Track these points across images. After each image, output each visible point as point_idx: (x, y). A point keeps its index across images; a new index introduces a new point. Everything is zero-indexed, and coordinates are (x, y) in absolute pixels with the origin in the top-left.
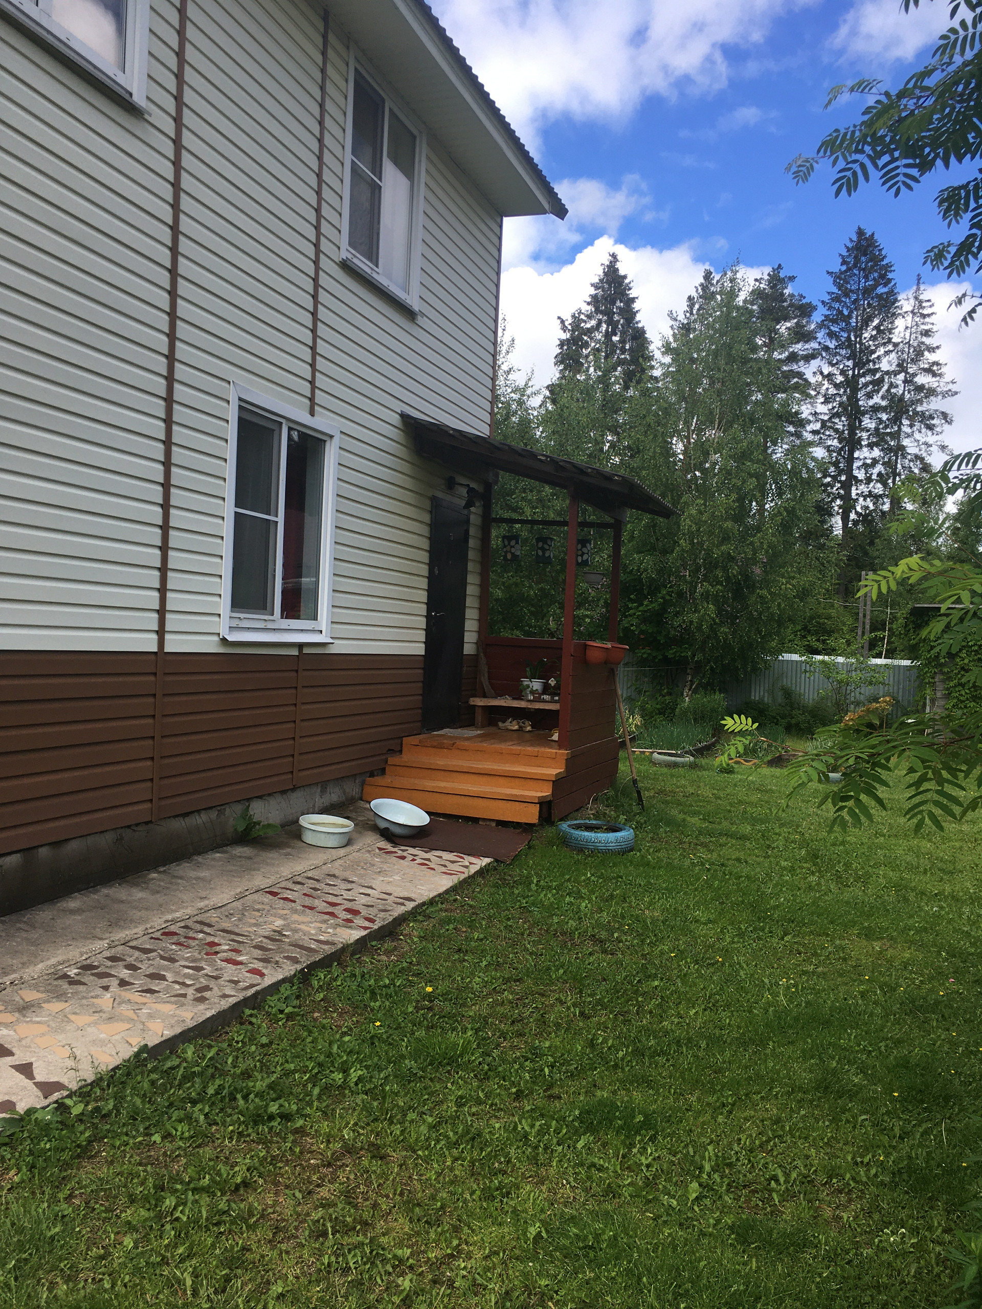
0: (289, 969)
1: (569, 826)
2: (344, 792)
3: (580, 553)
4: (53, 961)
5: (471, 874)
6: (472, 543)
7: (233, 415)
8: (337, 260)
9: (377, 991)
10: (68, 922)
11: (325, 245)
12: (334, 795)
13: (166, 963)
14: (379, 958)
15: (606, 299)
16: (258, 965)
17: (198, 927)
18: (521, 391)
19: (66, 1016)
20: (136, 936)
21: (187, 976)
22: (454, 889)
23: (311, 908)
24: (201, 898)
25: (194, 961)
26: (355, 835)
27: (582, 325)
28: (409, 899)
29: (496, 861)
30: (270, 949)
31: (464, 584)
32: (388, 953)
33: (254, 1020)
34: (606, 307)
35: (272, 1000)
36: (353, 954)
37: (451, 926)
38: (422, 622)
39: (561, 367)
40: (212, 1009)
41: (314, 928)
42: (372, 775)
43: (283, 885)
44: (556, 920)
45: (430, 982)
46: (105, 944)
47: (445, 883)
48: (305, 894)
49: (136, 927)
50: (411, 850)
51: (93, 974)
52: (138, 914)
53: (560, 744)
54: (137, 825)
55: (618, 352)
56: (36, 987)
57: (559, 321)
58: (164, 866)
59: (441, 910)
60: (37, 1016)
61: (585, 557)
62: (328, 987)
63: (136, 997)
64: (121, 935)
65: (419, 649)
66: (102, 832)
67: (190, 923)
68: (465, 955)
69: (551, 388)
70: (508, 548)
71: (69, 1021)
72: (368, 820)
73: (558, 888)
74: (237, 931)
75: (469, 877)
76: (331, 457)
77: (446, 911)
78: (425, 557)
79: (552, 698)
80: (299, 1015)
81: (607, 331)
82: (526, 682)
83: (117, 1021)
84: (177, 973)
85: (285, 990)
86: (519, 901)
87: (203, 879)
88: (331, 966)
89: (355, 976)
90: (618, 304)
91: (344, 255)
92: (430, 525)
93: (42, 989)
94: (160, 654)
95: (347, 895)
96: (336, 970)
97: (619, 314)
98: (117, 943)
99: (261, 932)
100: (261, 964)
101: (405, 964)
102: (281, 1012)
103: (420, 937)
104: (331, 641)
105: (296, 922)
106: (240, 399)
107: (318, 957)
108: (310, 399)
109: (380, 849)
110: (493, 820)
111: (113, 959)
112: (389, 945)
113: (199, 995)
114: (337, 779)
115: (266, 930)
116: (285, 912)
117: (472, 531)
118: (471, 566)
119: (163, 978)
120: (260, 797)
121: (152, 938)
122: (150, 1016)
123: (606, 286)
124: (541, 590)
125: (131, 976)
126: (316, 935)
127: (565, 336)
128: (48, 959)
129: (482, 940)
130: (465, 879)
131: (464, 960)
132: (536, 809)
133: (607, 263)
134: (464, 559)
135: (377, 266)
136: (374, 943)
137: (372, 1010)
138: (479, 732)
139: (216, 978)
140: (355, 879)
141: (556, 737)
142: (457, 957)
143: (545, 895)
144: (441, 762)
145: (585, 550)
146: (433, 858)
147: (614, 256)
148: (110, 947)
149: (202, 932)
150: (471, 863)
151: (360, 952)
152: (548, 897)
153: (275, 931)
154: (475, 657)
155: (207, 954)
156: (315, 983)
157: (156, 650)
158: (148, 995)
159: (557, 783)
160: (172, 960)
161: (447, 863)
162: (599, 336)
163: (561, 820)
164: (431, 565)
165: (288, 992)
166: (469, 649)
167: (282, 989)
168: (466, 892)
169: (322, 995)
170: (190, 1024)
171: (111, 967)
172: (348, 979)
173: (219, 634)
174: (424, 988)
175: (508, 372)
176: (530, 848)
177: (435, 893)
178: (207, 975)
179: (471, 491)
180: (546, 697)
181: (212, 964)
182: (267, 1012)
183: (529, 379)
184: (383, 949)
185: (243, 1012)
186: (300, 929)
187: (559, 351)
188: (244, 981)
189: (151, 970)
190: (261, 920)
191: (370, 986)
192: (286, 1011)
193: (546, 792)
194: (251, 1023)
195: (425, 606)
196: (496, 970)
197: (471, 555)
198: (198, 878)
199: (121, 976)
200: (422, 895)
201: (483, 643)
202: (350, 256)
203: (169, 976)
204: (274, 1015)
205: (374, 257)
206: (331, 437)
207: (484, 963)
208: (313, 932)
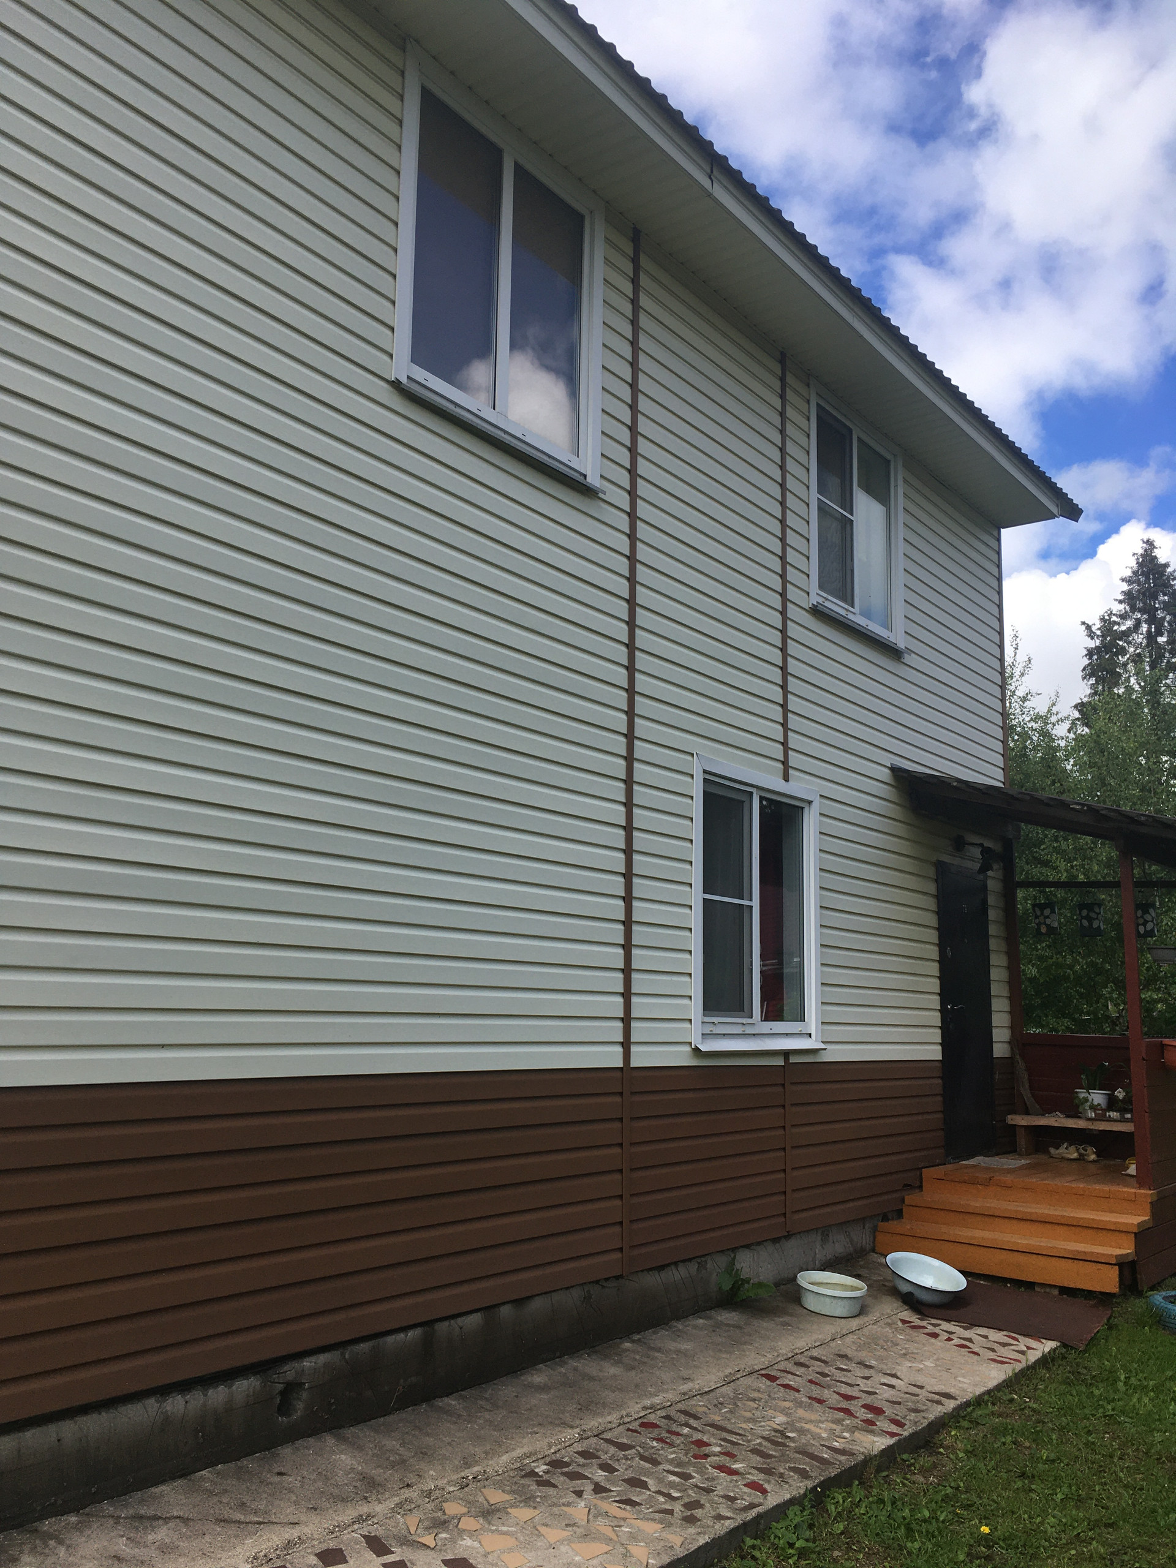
0: (797, 1487)
1: (1165, 1298)
2: (851, 1241)
3: (1141, 921)
4: (519, 1452)
5: (1030, 1363)
6: (992, 914)
7: (697, 789)
8: (807, 608)
9: (914, 1526)
10: (534, 1402)
11: (792, 593)
12: (839, 1245)
13: (648, 1465)
14: (914, 1478)
15: (1144, 594)
16: (757, 1477)
17: (683, 1418)
18: (1044, 719)
19: (535, 1527)
20: (610, 1426)
21: (672, 1485)
22: (1007, 1385)
23: (820, 1401)
24: (684, 1379)
25: (680, 1464)
26: (869, 1301)
27: (1116, 628)
28: (948, 1396)
29: (1064, 1345)
30: (771, 1456)
31: (986, 967)
32: (925, 1471)
33: (757, 1554)
34: (1145, 603)
35: (778, 1528)
36: (879, 1470)
37: (1009, 1439)
38: (936, 1018)
39: (1093, 681)
40: (705, 1533)
41: (825, 1430)
42: (885, 1218)
43: (782, 1366)
44: (1158, 1437)
45: (985, 1519)
46: (575, 1433)
47: (995, 1375)
48: (811, 1381)
49: (609, 1414)
50: (945, 1325)
51: (563, 1474)
52: (610, 1397)
53: (1141, 1180)
54: (607, 1279)
55: (1167, 655)
56: (499, 1486)
57: (1083, 627)
58: (639, 1333)
59: (993, 1413)
60: (503, 1524)
61: (1149, 926)
62: (848, 1515)
63: (614, 1509)
64: (593, 1423)
65: (934, 1053)
66: (567, 1288)
67: (672, 1412)
68: (1031, 1483)
69: (1080, 706)
70: (1041, 919)
71: (540, 1535)
72: (885, 1280)
73: (1158, 1389)
74: (729, 1427)
75: (1028, 1368)
76: (811, 826)
77: (1000, 1415)
78: (933, 936)
79: (1122, 1116)
80: (813, 1552)
81: (1149, 631)
82: (1082, 1093)
83: (595, 1539)
84: (660, 1480)
85: (795, 1516)
86: (1103, 1406)
87: (685, 1354)
88: (850, 1485)
89: (882, 1501)
90: (1161, 598)
91: (814, 600)
92: (937, 897)
93: (508, 1488)
94: (626, 1070)
95: (864, 1385)
96: (858, 1492)
97: (1163, 609)
98: (589, 1434)
99: (759, 1431)
100: (762, 1476)
101: (949, 1490)
102: (791, 1545)
103: (966, 1452)
104: (823, 1046)
105: (800, 1419)
106: (705, 772)
107: (833, 1472)
108: (783, 763)
109: (904, 1322)
110: (1055, 1286)
111: (584, 1454)
112: (925, 1460)
113: (689, 1513)
114: (841, 1224)
115: (764, 1428)
116: (787, 1404)
117: (991, 900)
118: (993, 944)
119: (644, 1485)
120: (747, 1247)
121: (628, 1430)
122: (633, 1537)
123: (1142, 579)
124: (1092, 964)
125: (607, 1479)
126: (828, 1439)
127: (1096, 643)
128: (514, 1449)
129: (1053, 1461)
130: (1022, 1371)
131: (1031, 1490)
132: (1114, 1273)
133: (1141, 551)
134: (985, 936)
135: (853, 607)
136: (905, 1457)
137: (910, 1553)
138: (1023, 1162)
139: (708, 1491)
140: (873, 1363)
141: (1132, 1170)
142: (1019, 1484)
143: (1139, 1400)
144: (976, 1204)
145: (1148, 917)
146: (975, 1338)
147: (1150, 543)
148: (581, 1439)
149: (687, 1425)
150: (1028, 1348)
151: (888, 1468)
152: (1145, 1403)
153: (776, 1431)
154: (1009, 1062)
155: (695, 1457)
156: (832, 1508)
157: (621, 1065)
158: (628, 1507)
159: (1141, 1236)
160: (655, 1462)
161: (996, 1346)
162: (1139, 638)
163: (1152, 1288)
164: (942, 946)
165: (798, 1519)
166: (1000, 1050)
167: (790, 1513)
168: (1025, 1388)
169: (841, 1527)
170: (680, 1552)
171: (584, 1465)
172: (874, 1506)
173: (690, 1043)
174: (978, 1528)
175: (1024, 699)
176: (1110, 1328)
177: (982, 1389)
178: (696, 1486)
179: (985, 851)
180: (1114, 1115)
181: (701, 1471)
182: (773, 1544)
183: (1054, 704)
184: (917, 1466)
185: (743, 1542)
186: (808, 1430)
187: (1088, 662)
188: (743, 1499)
189: (629, 1474)
190: (758, 1414)
191: (904, 1518)
192: (797, 1545)
193: (1125, 1248)
194: (754, 1558)
195: (938, 998)
196: (1077, 1508)
197: (993, 929)
198: (678, 1352)
199: (596, 1479)
200: (964, 1390)
201: (1018, 1041)
202: (820, 600)
203: (651, 1483)
204: (783, 1549)
205: (849, 597)
206: (810, 802)
207: (1060, 1496)
208: (824, 1435)
